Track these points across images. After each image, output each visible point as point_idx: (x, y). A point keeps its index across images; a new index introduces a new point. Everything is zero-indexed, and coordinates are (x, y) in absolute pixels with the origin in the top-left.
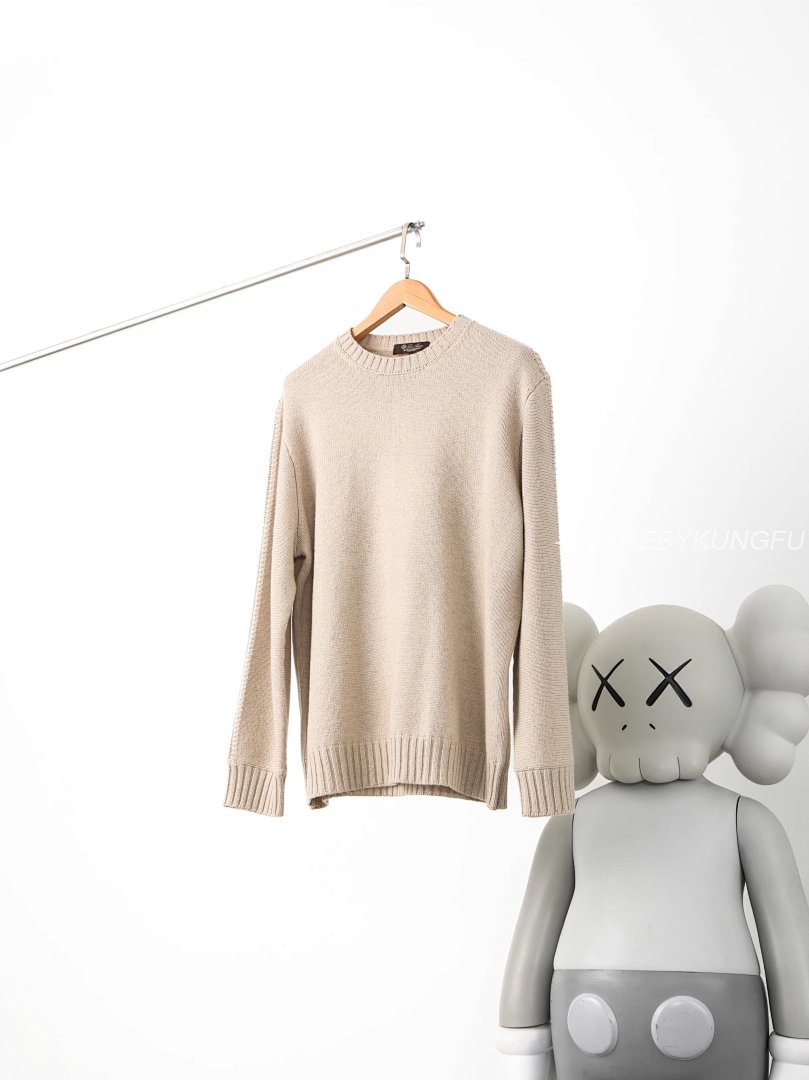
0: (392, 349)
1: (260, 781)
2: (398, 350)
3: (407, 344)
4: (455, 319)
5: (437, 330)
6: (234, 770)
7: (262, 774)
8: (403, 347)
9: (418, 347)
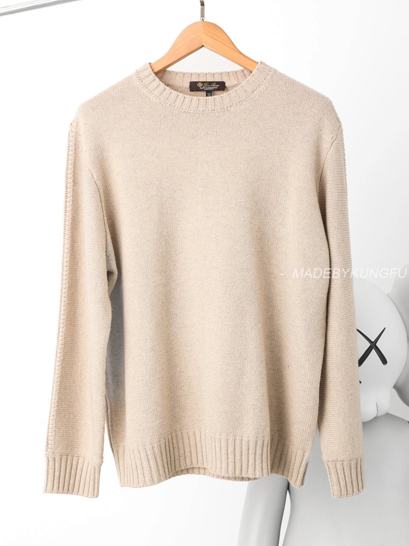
0: (188, 85)
1: (74, 467)
2: (194, 87)
3: (203, 82)
4: (258, 66)
5: (233, 72)
6: (51, 461)
7: (75, 459)
8: (200, 85)
9: (215, 86)
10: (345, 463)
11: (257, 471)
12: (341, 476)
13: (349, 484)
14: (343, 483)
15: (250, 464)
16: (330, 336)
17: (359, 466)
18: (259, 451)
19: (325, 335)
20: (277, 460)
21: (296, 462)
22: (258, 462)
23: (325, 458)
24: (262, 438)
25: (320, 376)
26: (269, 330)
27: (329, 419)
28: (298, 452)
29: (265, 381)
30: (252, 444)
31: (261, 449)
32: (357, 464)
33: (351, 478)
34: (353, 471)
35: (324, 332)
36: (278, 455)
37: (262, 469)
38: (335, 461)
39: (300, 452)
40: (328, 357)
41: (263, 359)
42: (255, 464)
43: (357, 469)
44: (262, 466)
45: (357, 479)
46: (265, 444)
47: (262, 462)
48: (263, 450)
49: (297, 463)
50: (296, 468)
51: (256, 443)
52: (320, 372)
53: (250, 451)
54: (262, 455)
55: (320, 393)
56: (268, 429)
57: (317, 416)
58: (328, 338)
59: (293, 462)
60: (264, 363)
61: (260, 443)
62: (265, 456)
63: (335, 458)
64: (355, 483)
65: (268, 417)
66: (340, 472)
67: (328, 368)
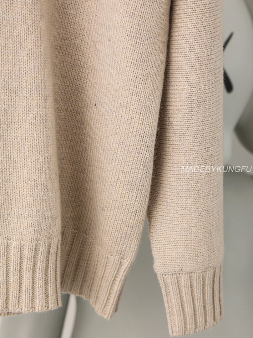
10: (195, 276)
11: (37, 301)
12: (187, 298)
13: (200, 311)
14: (188, 310)
15: (24, 288)
16: (176, 46)
17: (217, 279)
18: (40, 264)
19: (166, 44)
20: (71, 269)
21: (107, 274)
22: (39, 283)
23: (158, 267)
24: (47, 240)
25: (156, 124)
26: (59, 34)
27: (169, 201)
28: (112, 258)
29: (53, 133)
30: (27, 252)
31: (45, 260)
32: (214, 276)
33: (204, 301)
34: (208, 289)
35: (166, 39)
36: (74, 260)
37: (47, 296)
38: (178, 273)
39: (113, 259)
40: (171, 88)
41: (50, 91)
42: (33, 288)
43: (213, 285)
44: (47, 290)
45: (213, 301)
46: (53, 250)
47: (46, 283)
48: (48, 261)
49: (109, 276)
50: (105, 285)
51: (36, 250)
52: (158, 116)
53: (25, 266)
54: (47, 270)
55: (155, 155)
56: (58, 223)
57: (148, 196)
58: (172, 51)
59: (100, 274)
60: (51, 99)
61: (42, 250)
62: (51, 272)
63: (177, 269)
64: (209, 308)
65: (59, 201)
66: (185, 292)
67: (170, 108)
